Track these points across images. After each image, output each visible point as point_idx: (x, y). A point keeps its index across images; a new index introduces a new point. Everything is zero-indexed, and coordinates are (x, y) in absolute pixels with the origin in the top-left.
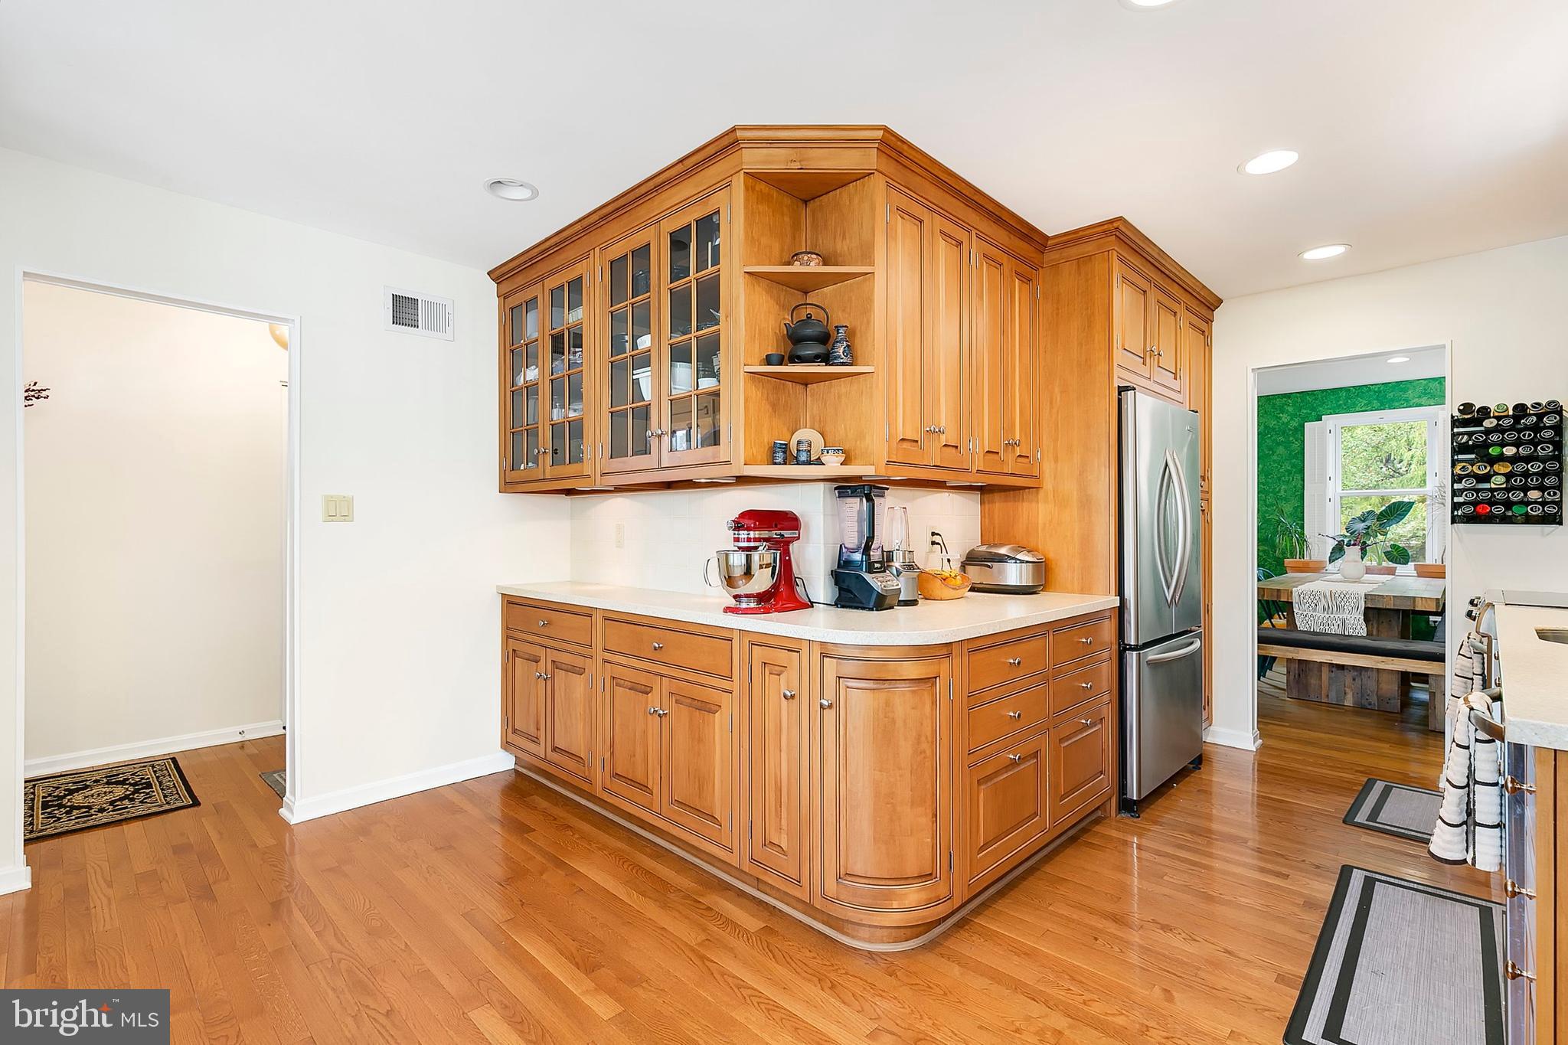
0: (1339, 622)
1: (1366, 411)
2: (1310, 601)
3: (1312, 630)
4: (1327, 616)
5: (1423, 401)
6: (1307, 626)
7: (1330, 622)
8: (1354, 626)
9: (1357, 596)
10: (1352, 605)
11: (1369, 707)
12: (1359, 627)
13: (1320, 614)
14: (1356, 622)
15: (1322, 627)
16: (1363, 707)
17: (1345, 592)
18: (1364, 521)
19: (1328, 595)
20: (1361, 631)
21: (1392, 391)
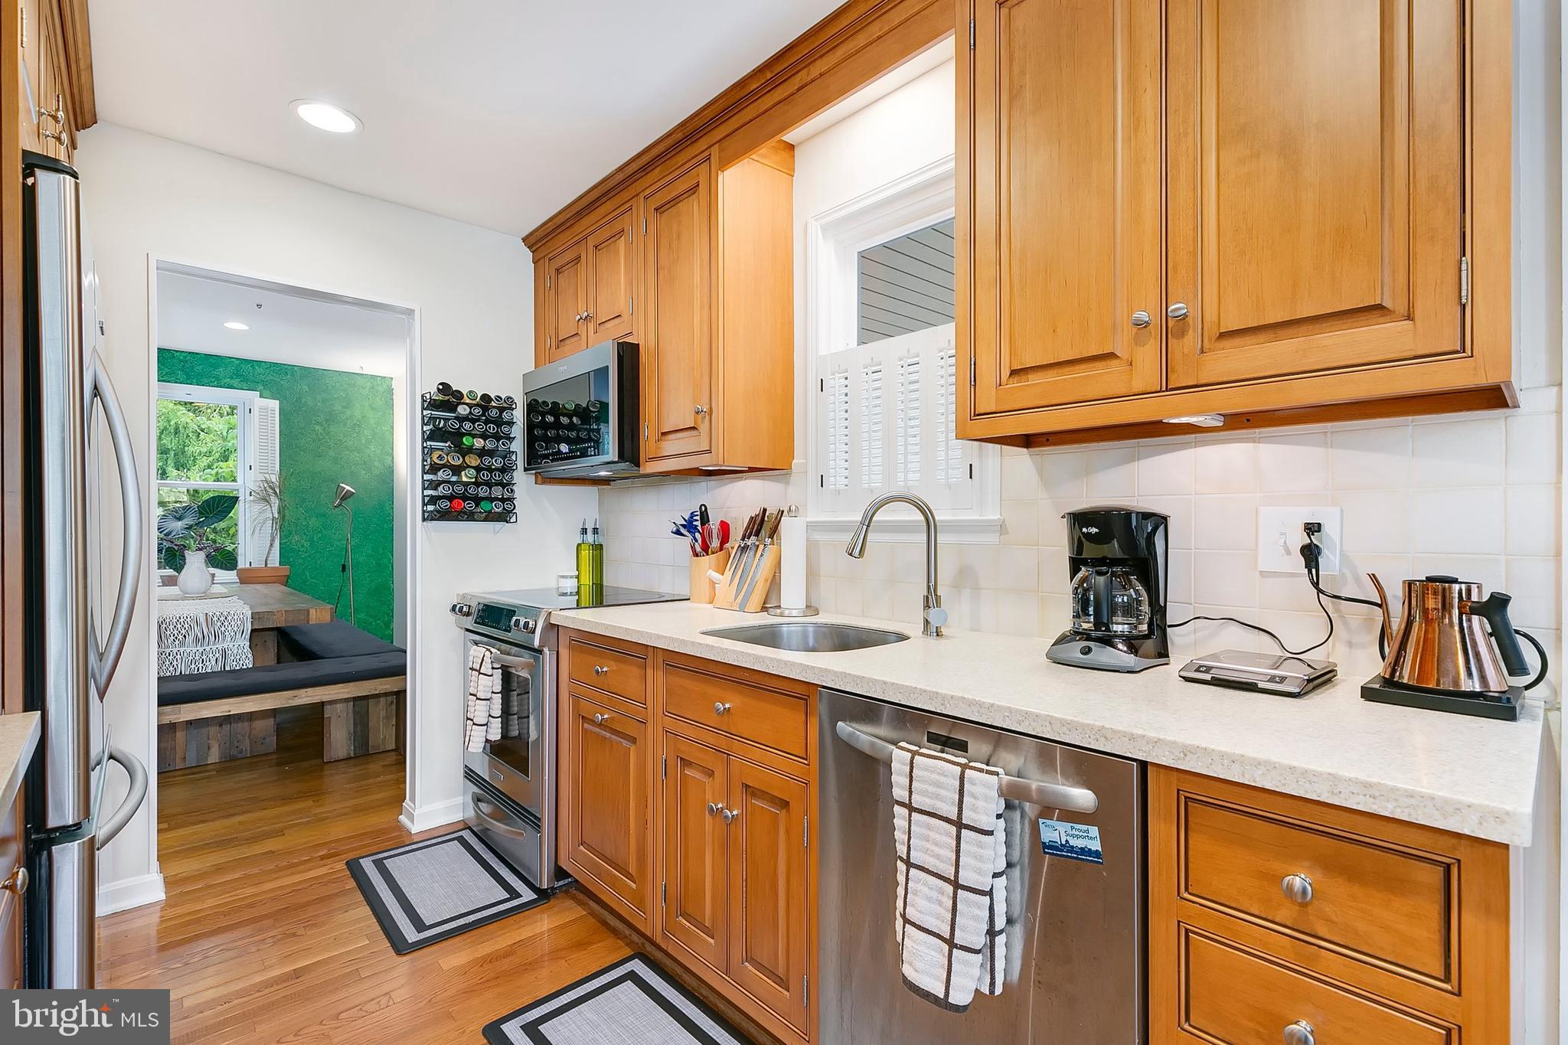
0: (217, 655)
1: (169, 382)
2: (176, 632)
3: (178, 673)
4: (201, 650)
5: (235, 382)
6: (171, 669)
7: (204, 657)
8: (238, 657)
9: (242, 616)
10: (235, 629)
11: (240, 756)
12: (244, 656)
13: (190, 649)
14: (240, 651)
15: (193, 666)
16: (233, 759)
17: (225, 613)
18: (180, 519)
19: (202, 620)
20: (247, 661)
21: (200, 365)
